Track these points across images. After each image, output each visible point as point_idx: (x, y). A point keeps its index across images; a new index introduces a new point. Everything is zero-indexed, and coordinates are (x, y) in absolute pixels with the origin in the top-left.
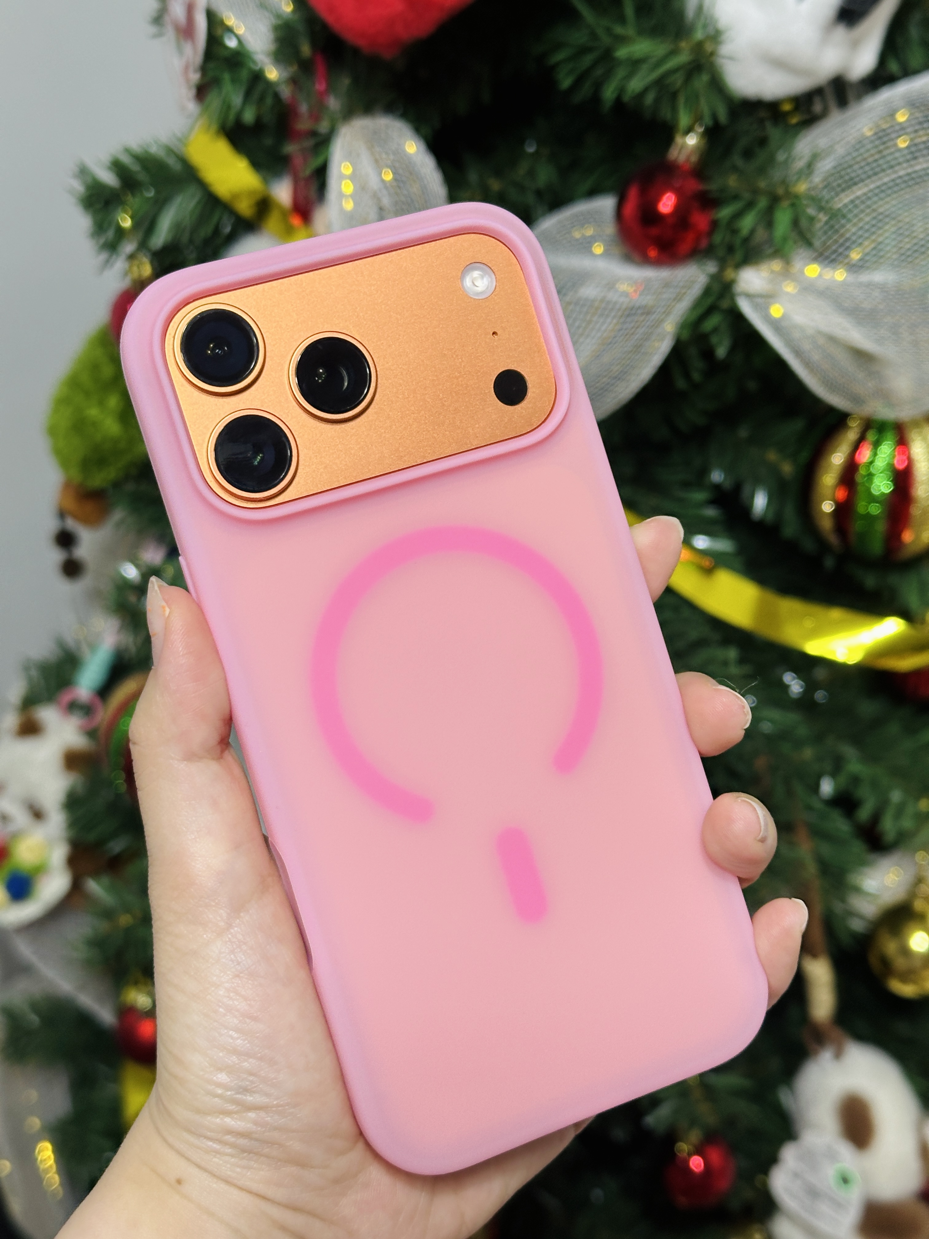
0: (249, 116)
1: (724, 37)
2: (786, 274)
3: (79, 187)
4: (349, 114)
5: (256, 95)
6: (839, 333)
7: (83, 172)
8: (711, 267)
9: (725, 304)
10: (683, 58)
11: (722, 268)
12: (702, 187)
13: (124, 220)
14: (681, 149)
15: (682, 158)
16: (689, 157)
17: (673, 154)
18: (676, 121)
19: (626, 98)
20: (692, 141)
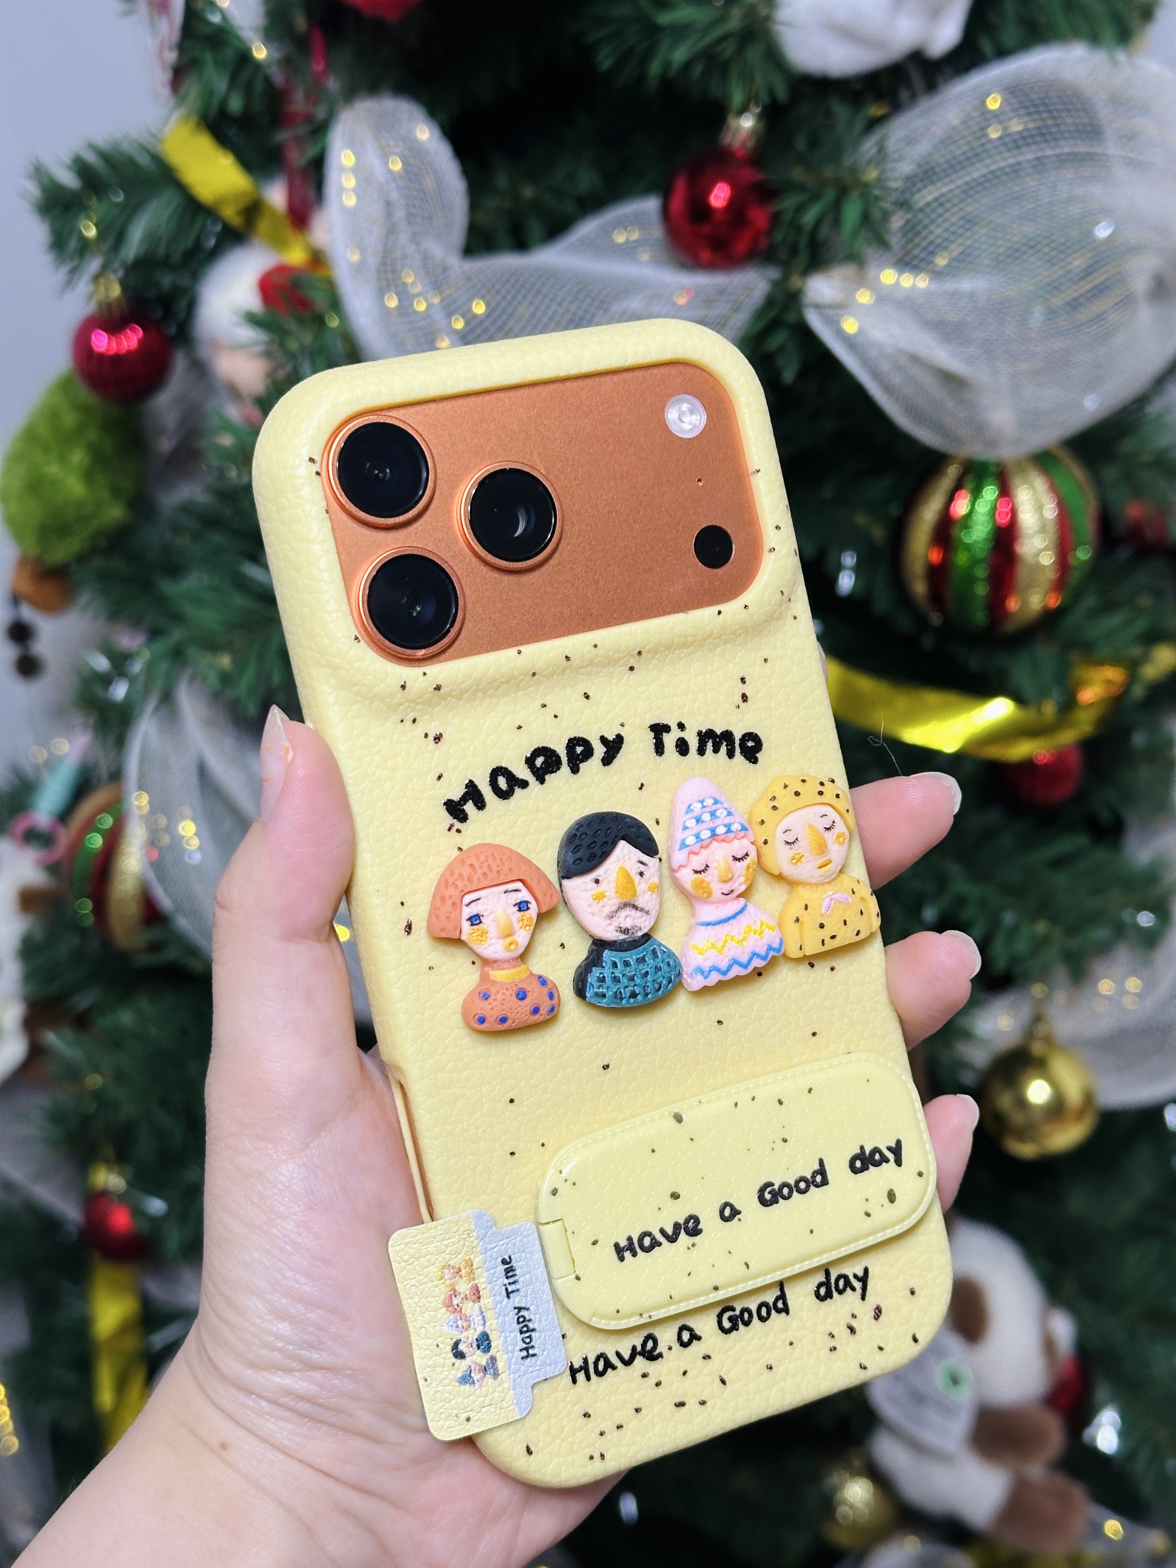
0: (235, 105)
2: (861, 282)
3: (33, 190)
4: (350, 95)
5: (243, 80)
6: (923, 352)
7: (39, 172)
8: (773, 273)
9: (790, 318)
10: (734, 24)
11: (786, 275)
12: (760, 176)
13: (87, 228)
14: (735, 134)
15: (736, 143)
16: (744, 142)
17: (726, 139)
18: (729, 97)
19: (671, 73)
20: (747, 123)
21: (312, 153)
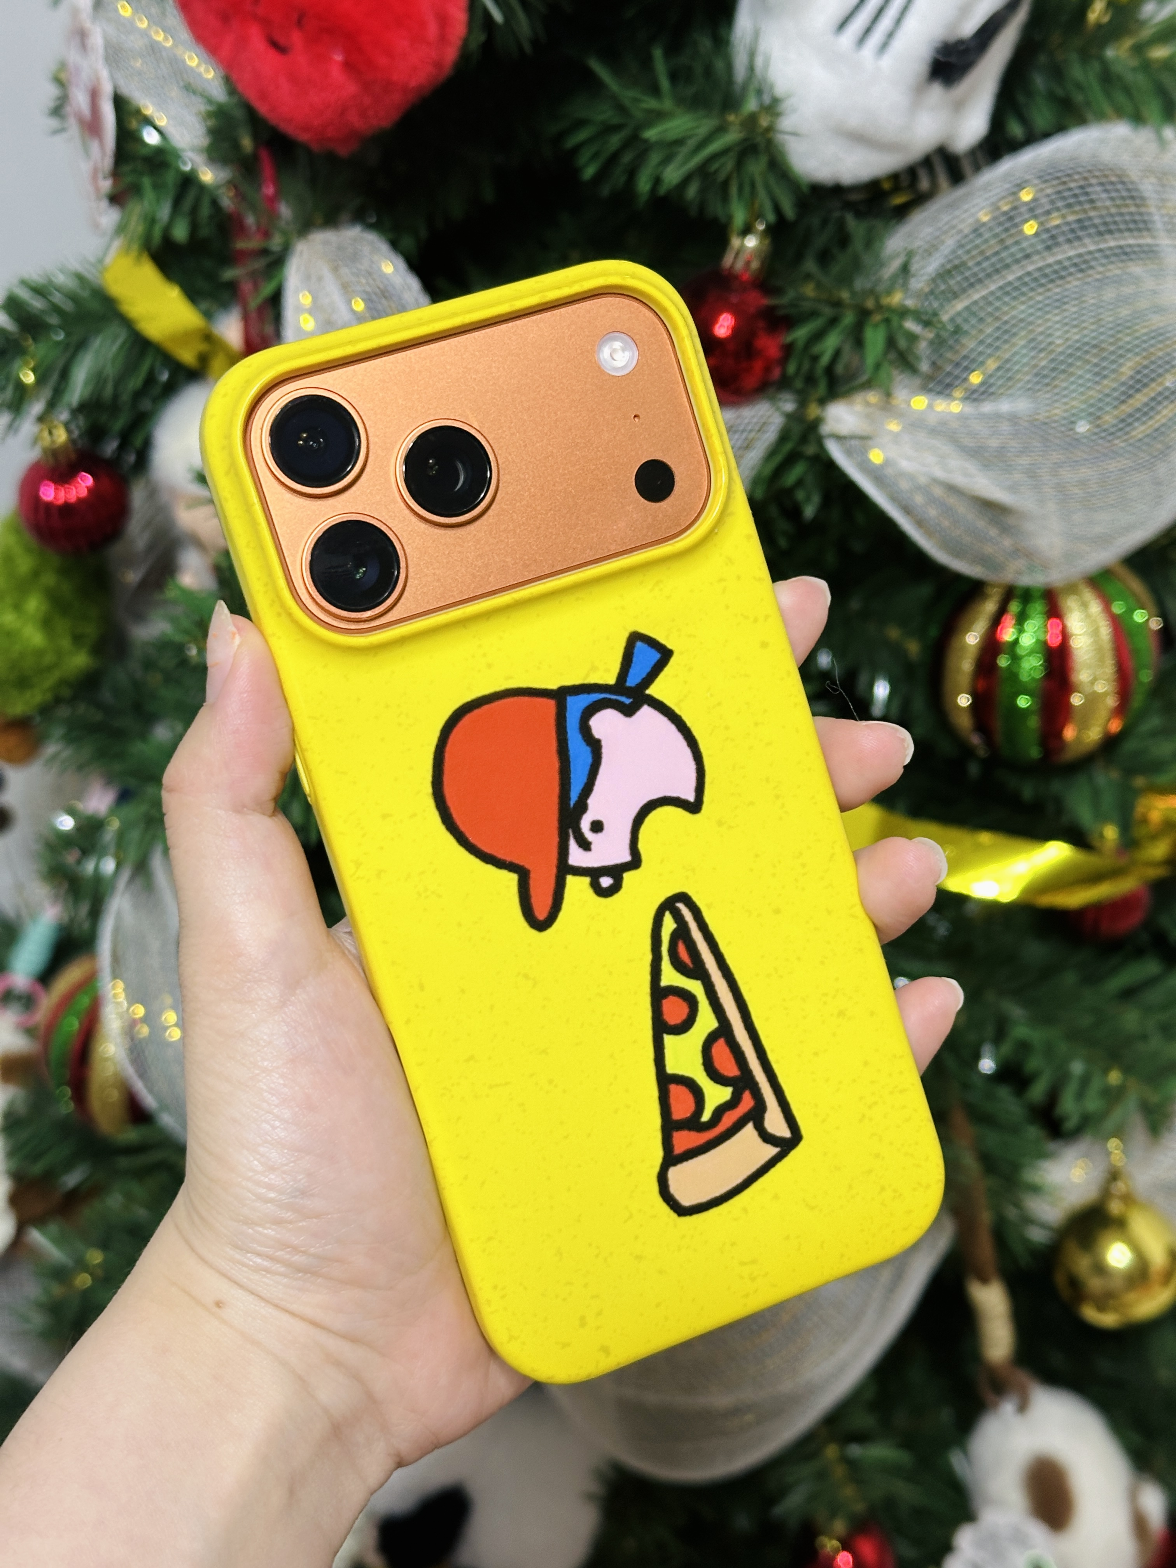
0: (178, 233)
1: (783, 107)
4: (306, 227)
6: (959, 480)
8: (788, 404)
9: (810, 450)
10: (732, 136)
11: (803, 404)
12: (769, 302)
13: (25, 374)
14: (737, 254)
15: (739, 265)
16: (748, 263)
17: (728, 260)
18: (730, 218)
19: (662, 191)
20: (751, 242)
21: (267, 290)
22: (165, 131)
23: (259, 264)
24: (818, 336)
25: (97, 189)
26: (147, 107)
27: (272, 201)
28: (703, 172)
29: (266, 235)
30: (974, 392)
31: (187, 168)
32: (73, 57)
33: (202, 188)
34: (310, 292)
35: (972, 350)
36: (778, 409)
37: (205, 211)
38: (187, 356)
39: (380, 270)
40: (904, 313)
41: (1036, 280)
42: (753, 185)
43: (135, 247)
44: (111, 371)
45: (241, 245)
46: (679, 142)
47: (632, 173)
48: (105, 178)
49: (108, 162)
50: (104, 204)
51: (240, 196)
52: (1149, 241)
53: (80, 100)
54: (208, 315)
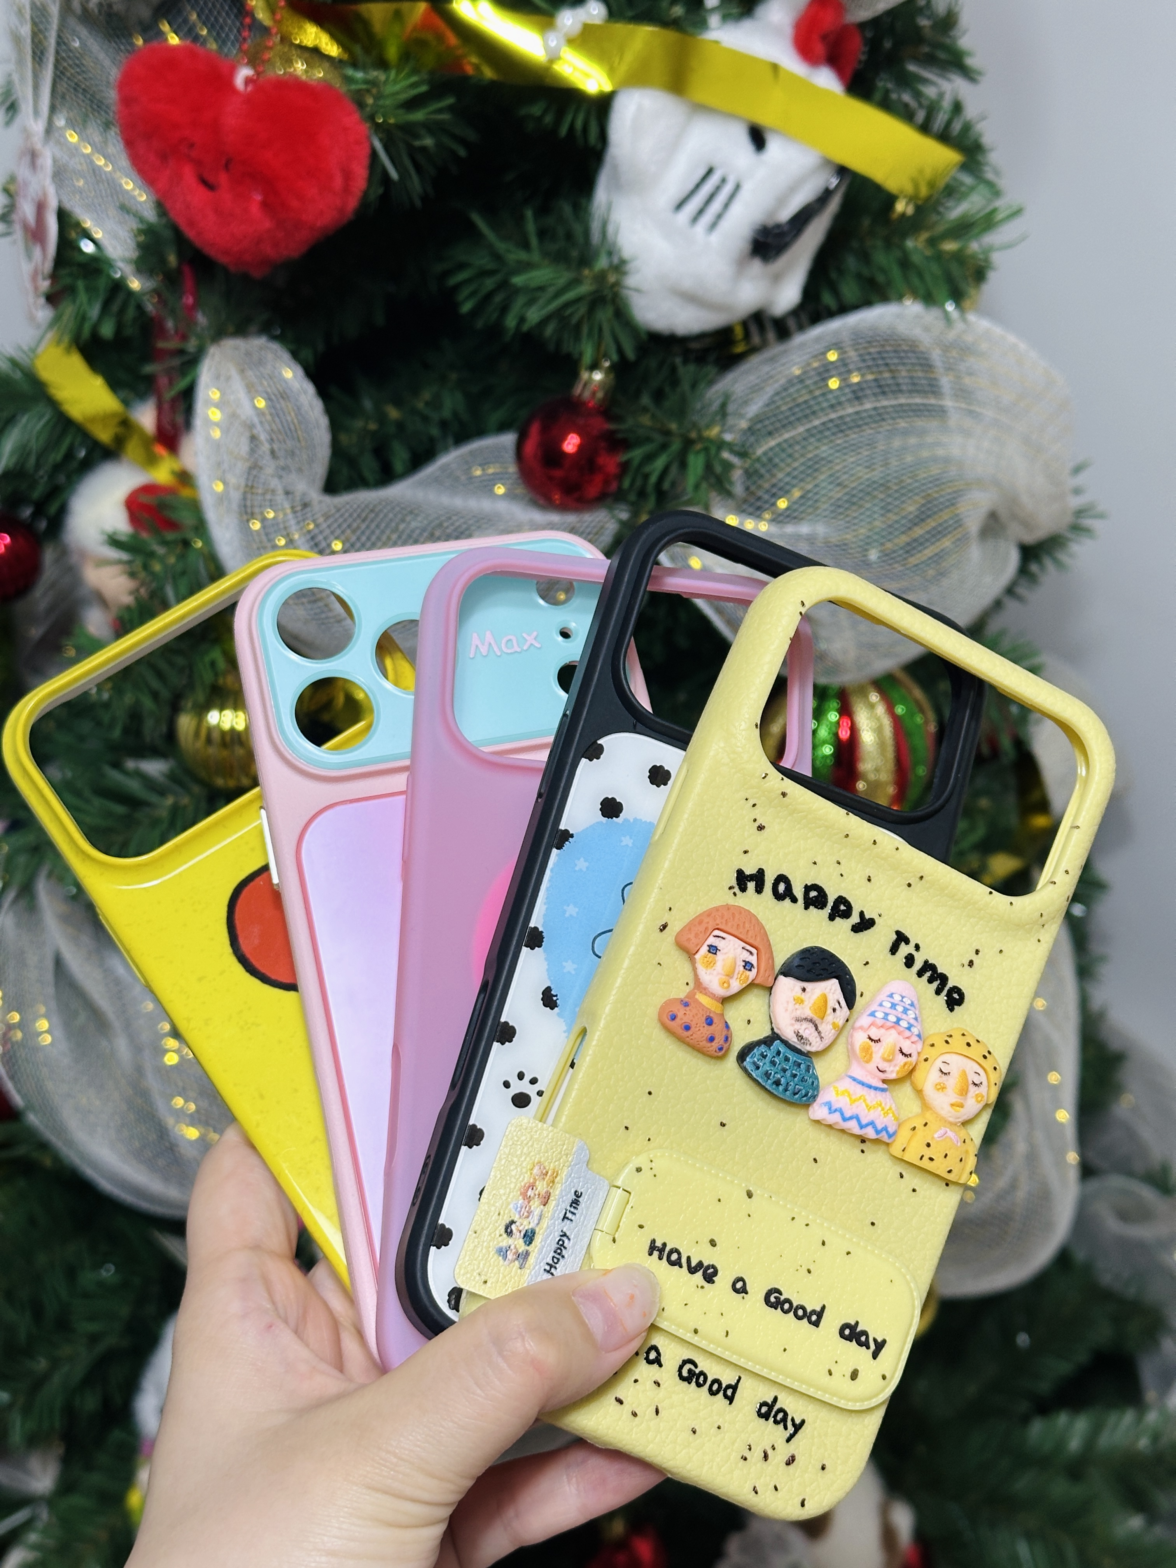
0: (107, 330)
1: (630, 267)
4: (219, 334)
5: (115, 307)
8: (621, 513)
10: (585, 288)
12: (610, 427)
14: (585, 385)
15: (587, 394)
16: (594, 393)
17: (577, 390)
18: (581, 354)
19: (525, 328)
20: (598, 376)
21: (182, 384)
22: (100, 243)
23: (176, 362)
24: (650, 458)
25: (36, 288)
26: (85, 222)
27: (191, 309)
28: (559, 315)
29: (184, 338)
30: (780, 515)
31: (118, 276)
32: (23, 172)
33: (130, 293)
34: (218, 389)
35: (780, 480)
36: (613, 517)
37: (131, 313)
38: (104, 435)
39: (280, 374)
40: (721, 445)
41: (837, 426)
42: (600, 330)
43: (66, 339)
44: (35, 446)
45: (161, 345)
46: (541, 289)
47: (504, 309)
48: (44, 279)
49: (48, 266)
50: (42, 300)
51: (162, 301)
52: (932, 401)
53: (27, 210)
54: (126, 403)
